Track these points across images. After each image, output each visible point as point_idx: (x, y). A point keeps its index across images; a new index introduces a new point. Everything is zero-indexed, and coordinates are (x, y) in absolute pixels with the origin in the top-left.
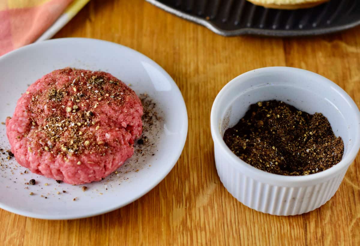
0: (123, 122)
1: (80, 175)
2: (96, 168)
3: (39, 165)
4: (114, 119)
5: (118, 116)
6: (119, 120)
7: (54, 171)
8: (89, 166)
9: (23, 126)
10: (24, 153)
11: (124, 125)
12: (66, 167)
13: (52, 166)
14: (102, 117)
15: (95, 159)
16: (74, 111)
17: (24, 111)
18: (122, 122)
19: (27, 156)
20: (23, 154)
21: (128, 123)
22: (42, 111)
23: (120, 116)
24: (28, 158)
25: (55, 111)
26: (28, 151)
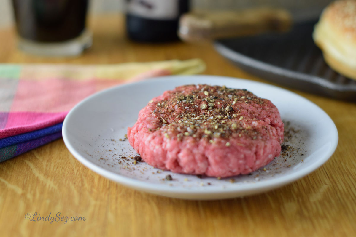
0: (267, 118)
1: (229, 159)
2: (248, 152)
3: (179, 152)
4: (257, 115)
5: (260, 112)
6: (261, 116)
7: (198, 157)
8: (239, 148)
9: (153, 123)
10: (160, 142)
11: (268, 120)
12: (213, 150)
13: (195, 151)
14: (243, 111)
15: (245, 141)
16: (210, 108)
17: (150, 113)
18: (265, 118)
19: (164, 144)
20: (158, 143)
21: (272, 119)
22: (173, 111)
23: (263, 112)
24: (165, 146)
25: (188, 110)
26: (165, 139)
